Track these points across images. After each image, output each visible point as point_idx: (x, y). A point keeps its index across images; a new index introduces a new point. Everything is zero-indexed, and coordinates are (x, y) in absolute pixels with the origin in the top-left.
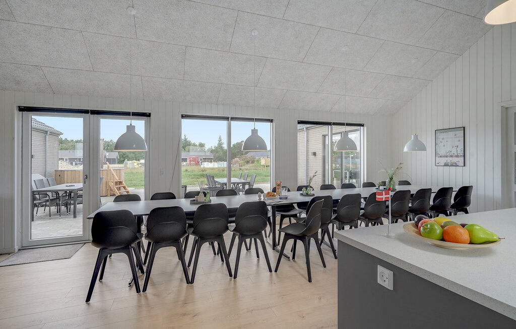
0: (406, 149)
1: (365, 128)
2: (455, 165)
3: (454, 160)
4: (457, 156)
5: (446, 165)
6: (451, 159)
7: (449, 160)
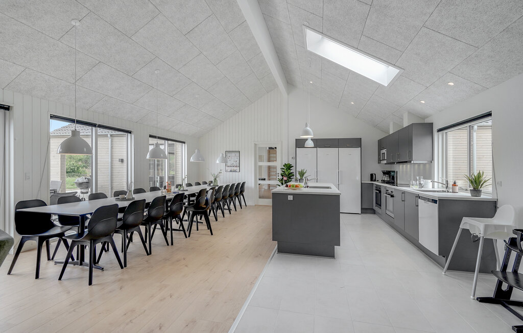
0: (218, 162)
1: (186, 145)
2: (235, 171)
3: (235, 168)
4: (236, 167)
5: (231, 171)
6: (233, 168)
7: (232, 168)
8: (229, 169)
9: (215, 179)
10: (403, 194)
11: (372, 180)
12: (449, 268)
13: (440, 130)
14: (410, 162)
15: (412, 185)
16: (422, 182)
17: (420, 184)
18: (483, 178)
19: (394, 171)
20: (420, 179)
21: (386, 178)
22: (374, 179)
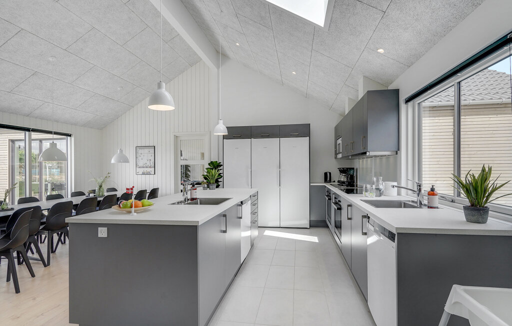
1: (73, 138)
2: (149, 174)
3: (149, 170)
4: (150, 167)
5: (143, 174)
6: (147, 169)
7: (145, 170)
8: (141, 171)
9: (101, 186)
10: (349, 208)
11: (326, 181)
13: (409, 100)
14: (365, 153)
15: (366, 191)
16: (381, 187)
17: (378, 189)
19: (353, 169)
20: (378, 181)
21: (343, 178)
22: (328, 179)
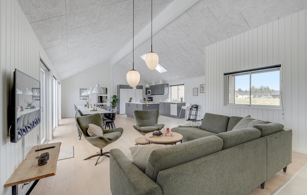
2: (86, 99)
7: (84, 97)
8: (82, 98)
12: (180, 118)
13: (170, 86)
18: (183, 98)
19: (152, 97)
